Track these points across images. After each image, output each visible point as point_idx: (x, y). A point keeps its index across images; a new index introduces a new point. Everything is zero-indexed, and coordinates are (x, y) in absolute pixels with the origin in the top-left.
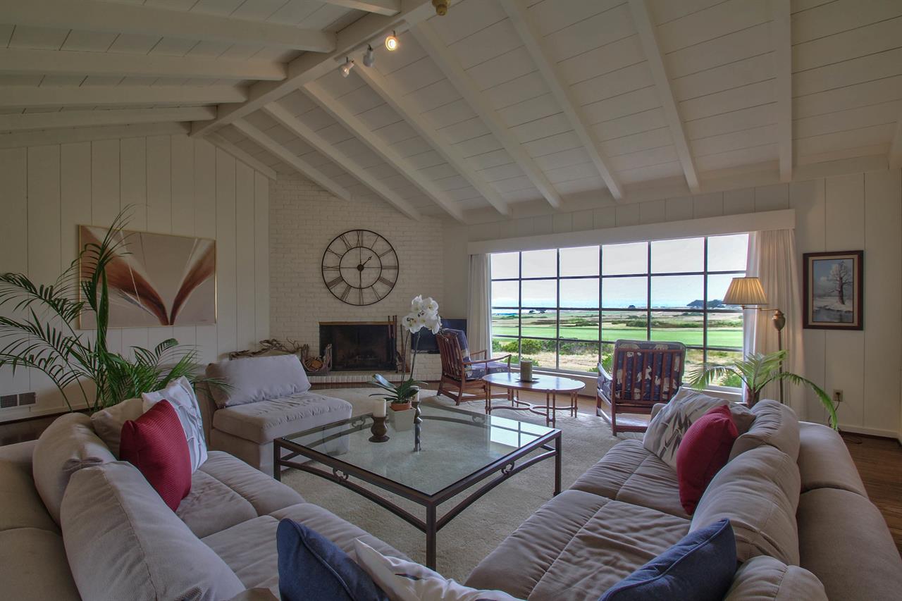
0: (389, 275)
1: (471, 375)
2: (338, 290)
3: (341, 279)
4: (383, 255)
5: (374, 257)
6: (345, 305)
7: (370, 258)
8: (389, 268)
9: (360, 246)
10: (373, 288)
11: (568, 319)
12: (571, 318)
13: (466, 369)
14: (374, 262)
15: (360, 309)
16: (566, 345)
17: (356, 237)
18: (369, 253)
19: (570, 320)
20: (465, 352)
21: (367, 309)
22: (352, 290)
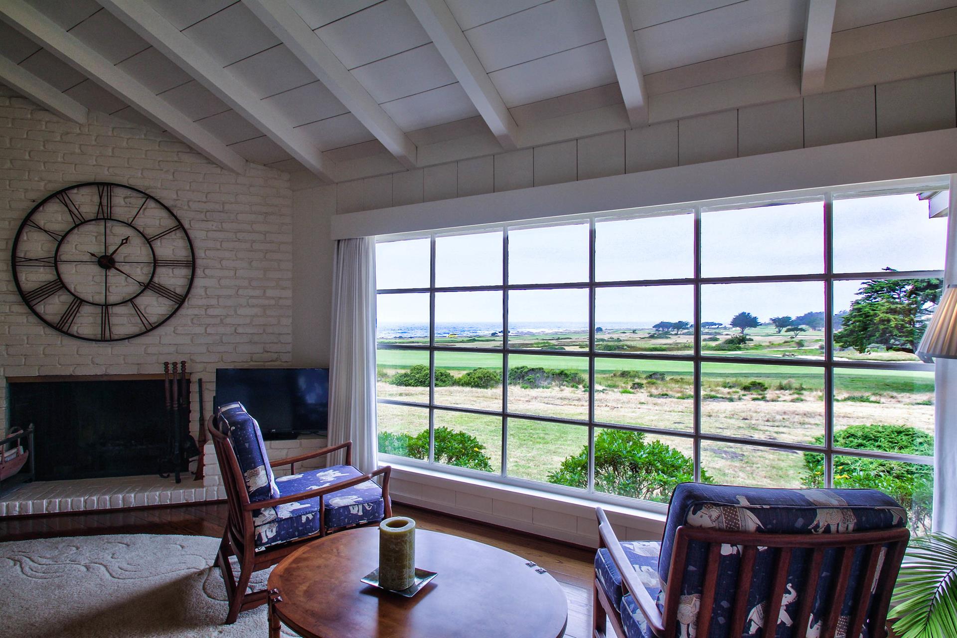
0: (172, 278)
1: (271, 535)
2: (53, 306)
3: (59, 285)
4: (160, 236)
5: (137, 242)
6: (67, 341)
7: (125, 241)
8: (173, 264)
9: (104, 216)
10: (135, 306)
11: (532, 342)
12: (536, 341)
13: (258, 521)
14: (137, 251)
15: (105, 350)
16: (531, 376)
17: (96, 199)
18: (123, 231)
19: (535, 344)
20: (256, 474)
21: (120, 349)
22: (86, 310)
